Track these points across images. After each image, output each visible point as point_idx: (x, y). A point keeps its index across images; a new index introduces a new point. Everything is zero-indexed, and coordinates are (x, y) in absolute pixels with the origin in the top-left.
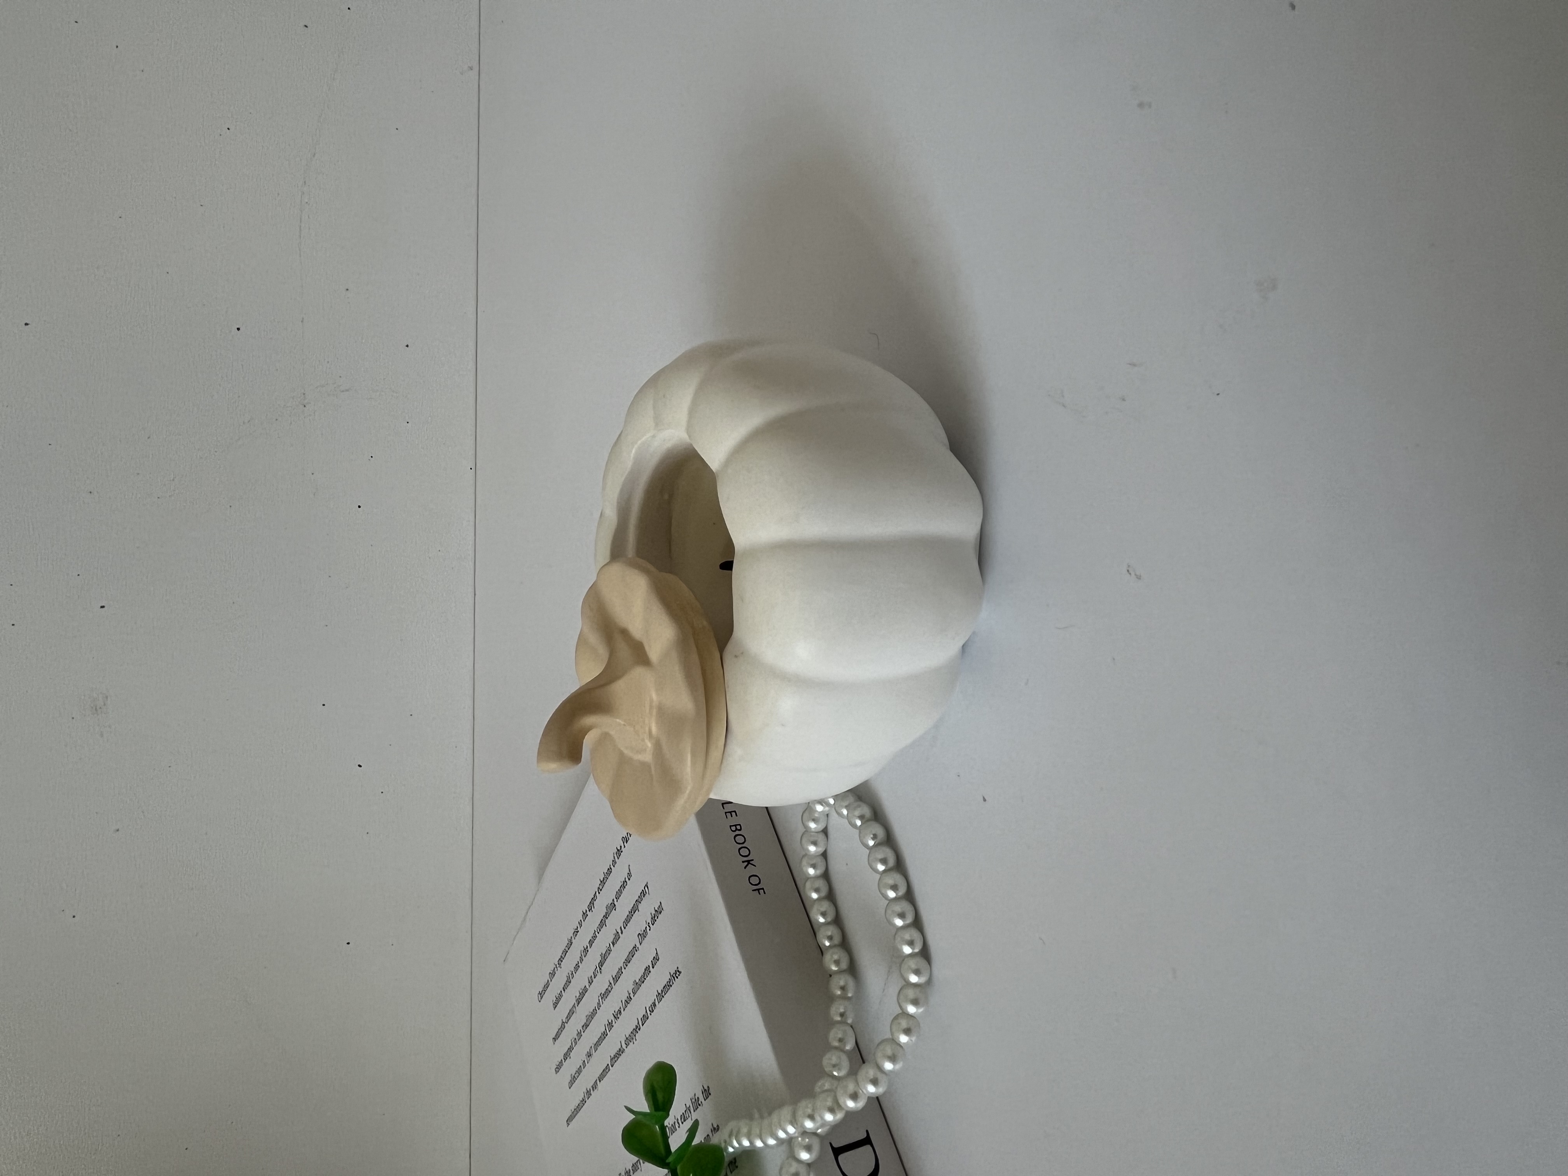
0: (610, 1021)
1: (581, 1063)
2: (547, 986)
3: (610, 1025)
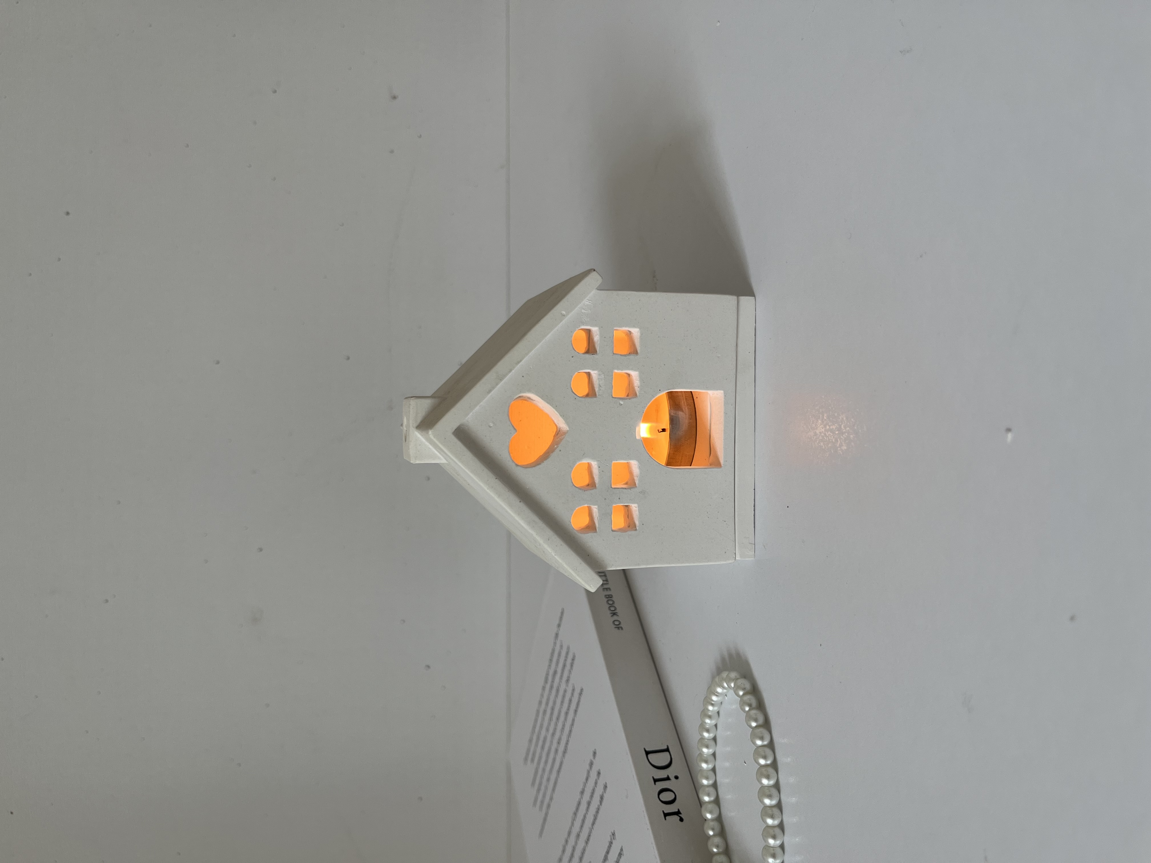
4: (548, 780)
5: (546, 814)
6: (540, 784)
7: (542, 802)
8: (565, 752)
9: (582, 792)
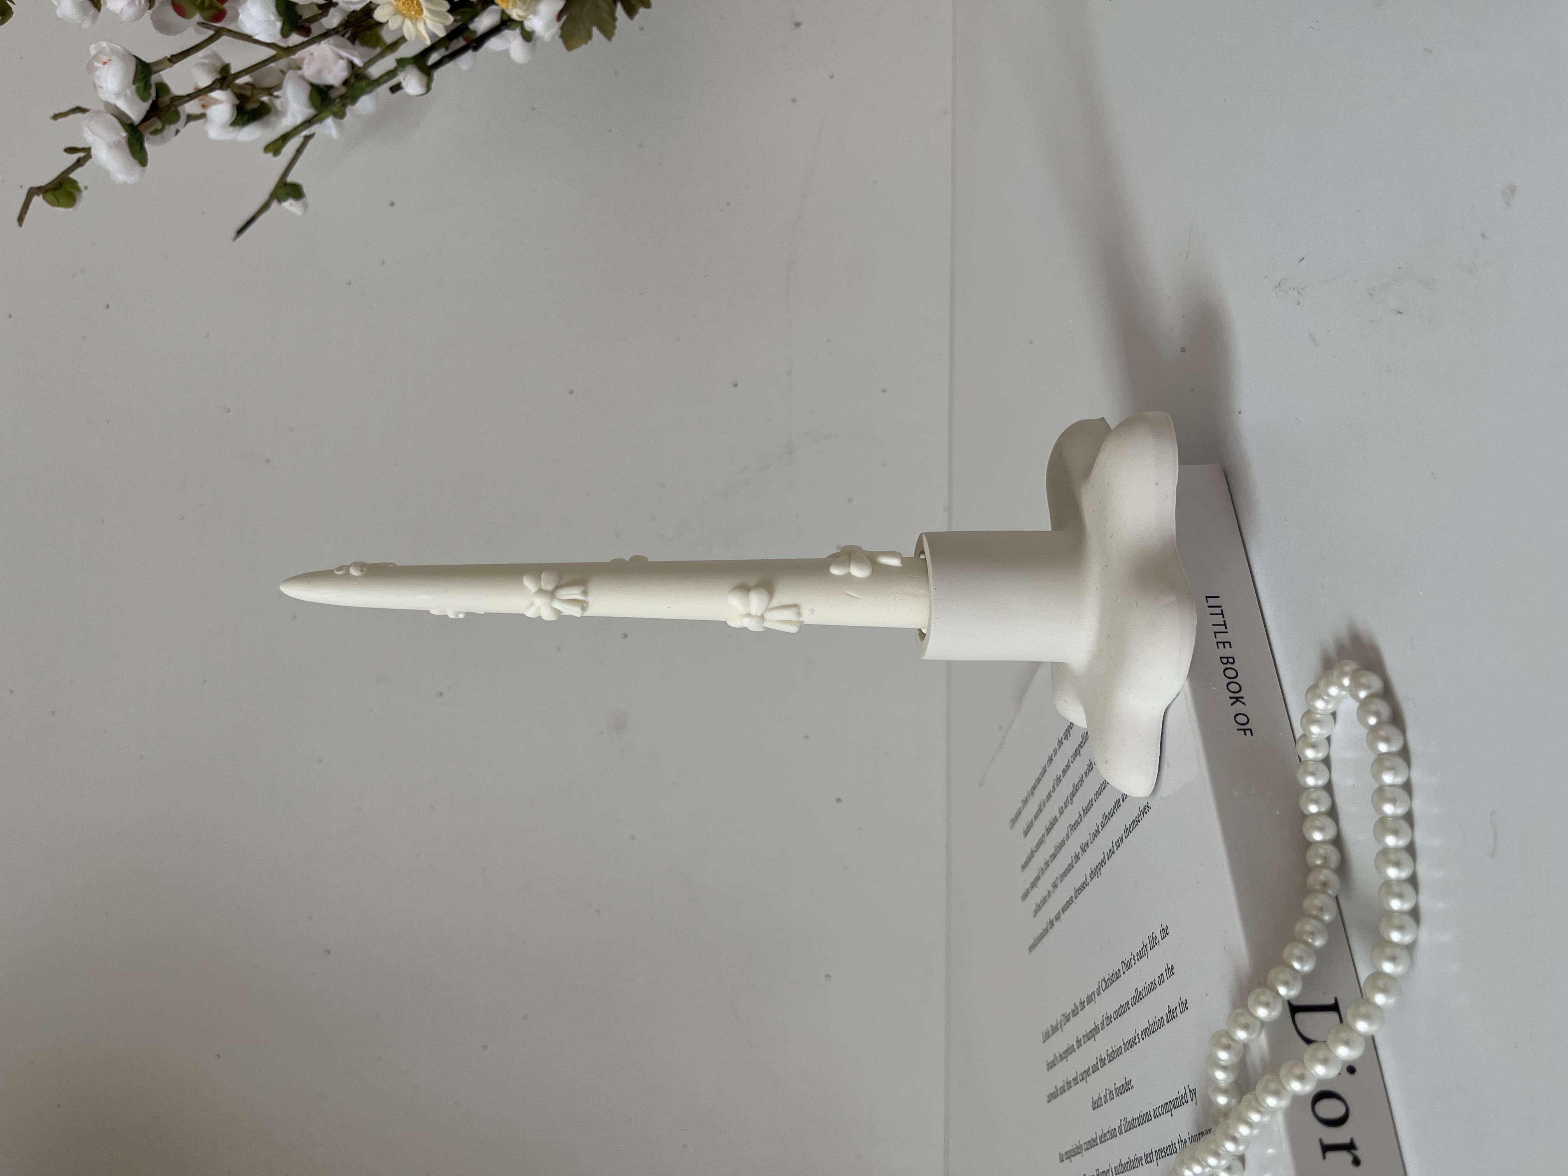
0: (1077, 853)
1: (1046, 893)
2: (1019, 814)
3: (1077, 857)
4: (1055, 886)
5: (1046, 931)
6: (1038, 878)
7: (1038, 909)
8: (1095, 872)
9: (1128, 965)
